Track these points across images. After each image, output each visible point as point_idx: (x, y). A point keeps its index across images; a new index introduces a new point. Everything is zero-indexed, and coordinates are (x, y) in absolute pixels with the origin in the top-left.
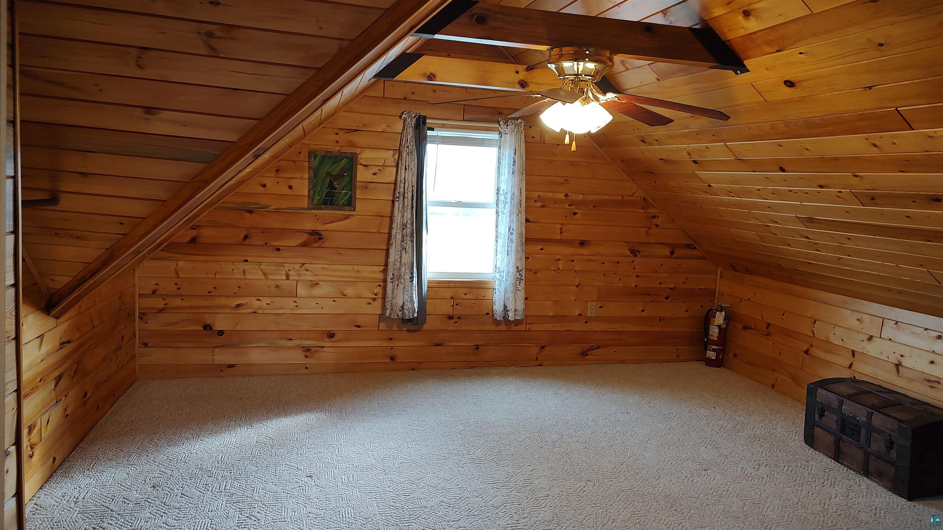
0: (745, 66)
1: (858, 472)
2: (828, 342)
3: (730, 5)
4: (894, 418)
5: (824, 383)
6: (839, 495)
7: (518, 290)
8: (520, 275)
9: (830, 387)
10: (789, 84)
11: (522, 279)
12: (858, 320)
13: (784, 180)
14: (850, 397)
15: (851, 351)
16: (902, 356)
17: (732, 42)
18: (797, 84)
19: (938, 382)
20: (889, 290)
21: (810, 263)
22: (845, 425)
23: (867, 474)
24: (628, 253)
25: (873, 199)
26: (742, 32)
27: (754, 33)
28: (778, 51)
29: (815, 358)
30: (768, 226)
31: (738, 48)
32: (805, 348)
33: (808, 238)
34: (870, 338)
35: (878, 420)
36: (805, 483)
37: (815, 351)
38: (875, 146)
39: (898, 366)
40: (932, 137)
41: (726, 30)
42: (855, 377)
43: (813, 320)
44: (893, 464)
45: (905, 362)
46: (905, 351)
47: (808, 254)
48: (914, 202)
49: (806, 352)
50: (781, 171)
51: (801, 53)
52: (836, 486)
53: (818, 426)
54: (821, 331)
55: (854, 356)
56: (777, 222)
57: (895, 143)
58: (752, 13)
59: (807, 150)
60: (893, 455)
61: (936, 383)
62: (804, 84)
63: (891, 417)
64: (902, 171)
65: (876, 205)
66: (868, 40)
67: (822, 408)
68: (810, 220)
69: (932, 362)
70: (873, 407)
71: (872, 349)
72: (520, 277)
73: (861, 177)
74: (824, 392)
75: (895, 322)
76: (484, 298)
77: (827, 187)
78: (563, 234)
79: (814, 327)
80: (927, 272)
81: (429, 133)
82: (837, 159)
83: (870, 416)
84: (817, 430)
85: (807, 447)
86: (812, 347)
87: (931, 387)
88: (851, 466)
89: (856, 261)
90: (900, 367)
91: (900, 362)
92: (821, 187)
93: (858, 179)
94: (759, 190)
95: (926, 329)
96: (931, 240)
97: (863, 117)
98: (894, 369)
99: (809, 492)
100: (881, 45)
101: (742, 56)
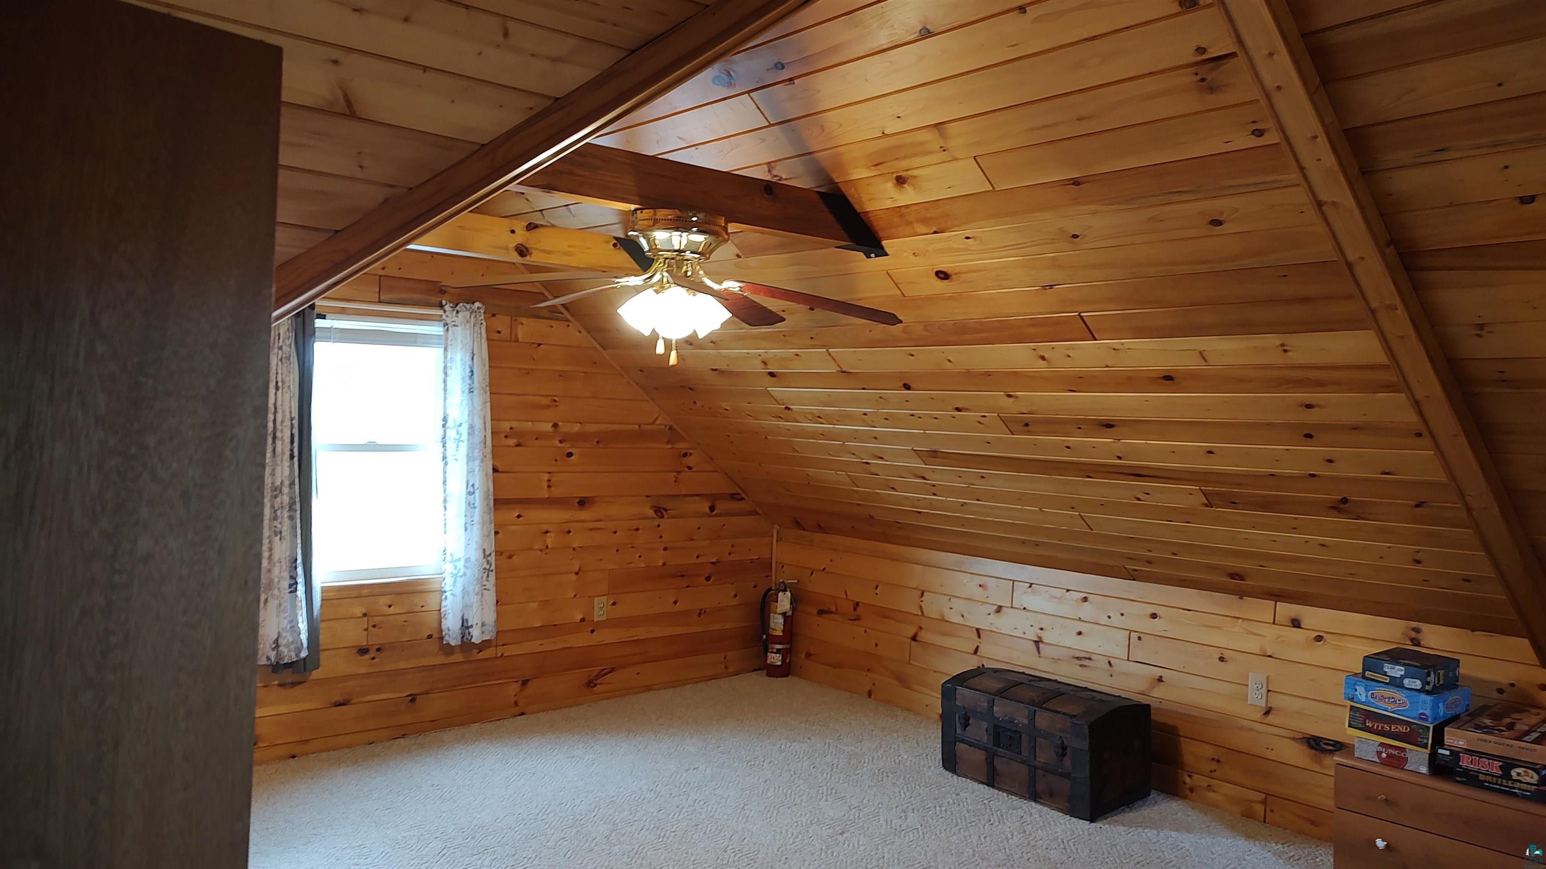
0: (882, 248)
1: (1022, 797)
2: (943, 620)
3: (879, 167)
4: (1064, 714)
5: (961, 679)
6: (1015, 833)
7: (485, 589)
8: (488, 562)
9: (972, 682)
10: (942, 276)
11: (491, 569)
12: (980, 586)
13: (907, 401)
14: (1001, 693)
15: (974, 629)
16: (1042, 629)
17: (870, 215)
18: (954, 277)
19: (1090, 659)
20: (1023, 542)
21: (919, 512)
22: (999, 733)
23: (1035, 797)
24: (651, 513)
25: (1027, 425)
26: (888, 204)
27: (907, 206)
28: (935, 232)
29: (926, 645)
30: (868, 463)
31: (878, 224)
32: (911, 634)
33: (924, 478)
34: (999, 609)
35: (1043, 720)
36: (969, 825)
37: (924, 636)
38: (1043, 358)
39: (1037, 643)
40: (1117, 350)
41: (865, 198)
42: (983, 665)
43: (920, 593)
44: (1067, 776)
45: (1047, 637)
46: (1045, 622)
47: (918, 500)
48: (1080, 428)
49: (914, 638)
50: (904, 389)
51: (968, 238)
52: (1006, 821)
53: (963, 741)
54: (933, 605)
55: (979, 636)
56: (881, 458)
57: (1069, 356)
58: (909, 180)
59: (949, 361)
60: (1067, 762)
61: (1087, 660)
62: (963, 276)
63: (1059, 712)
64: (1071, 391)
65: (1029, 433)
66: (1059, 229)
67: (966, 713)
68: (934, 454)
69: (1080, 633)
70: (1032, 703)
71: (1005, 624)
72: (488, 567)
73: (1016, 397)
74: (967, 691)
75: (1029, 585)
76: (423, 609)
77: (967, 410)
78: (552, 489)
79: (922, 601)
80: (1079, 517)
81: (319, 323)
82: (988, 374)
83: (1032, 718)
84: (961, 747)
85: (948, 775)
86: (922, 630)
87: (1081, 666)
88: (1012, 790)
89: (985, 506)
90: (1041, 645)
91: (1040, 638)
92: (958, 410)
93: (1012, 400)
94: (865, 414)
95: (1068, 590)
96: (1091, 475)
97: (1035, 323)
98: (1033, 647)
99: (980, 837)
100: (1075, 236)
101: (881, 234)
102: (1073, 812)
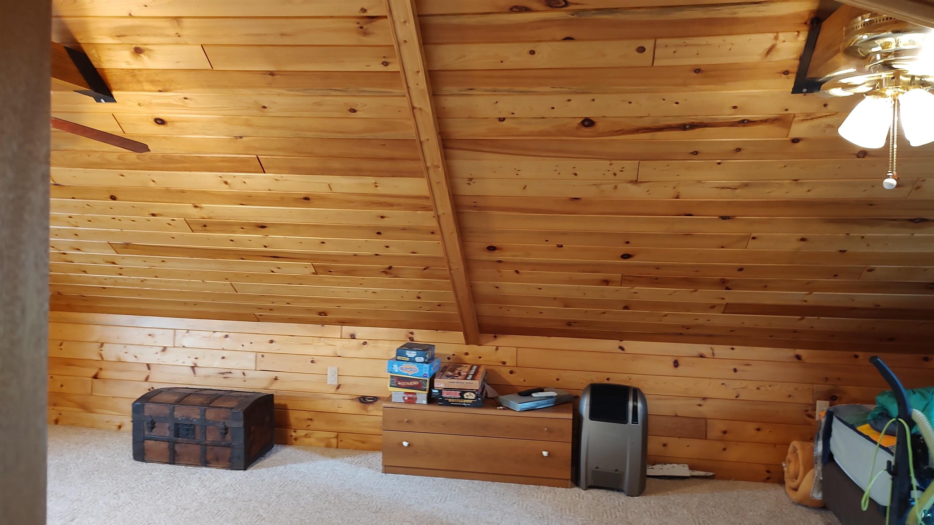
0: (112, 96)
1: (197, 465)
2: (120, 361)
3: (121, 38)
4: (226, 408)
5: (146, 398)
6: (200, 488)
9: (155, 399)
10: (159, 122)
12: (150, 335)
13: (111, 208)
14: (179, 402)
15: (145, 365)
16: (196, 358)
17: (106, 71)
18: (169, 124)
19: (230, 373)
20: (186, 303)
21: (104, 288)
22: (178, 428)
23: (205, 463)
25: (205, 226)
26: (124, 66)
27: (140, 70)
28: (160, 91)
29: (105, 380)
30: (64, 254)
31: (112, 79)
32: (93, 374)
33: (114, 263)
34: (164, 349)
35: (211, 415)
36: (167, 491)
37: (103, 374)
38: (226, 183)
39: (193, 368)
40: (278, 180)
41: (104, 58)
42: (153, 388)
43: (99, 344)
44: (229, 446)
45: (199, 363)
46: (198, 353)
47: (105, 279)
48: (242, 228)
49: (95, 377)
50: (111, 200)
51: (185, 98)
52: (190, 483)
53: (150, 439)
54: (110, 353)
55: (149, 369)
56: (79, 250)
57: (245, 182)
58: (145, 52)
59: (153, 181)
60: (228, 437)
61: (229, 374)
62: (177, 124)
63: (222, 407)
64: (242, 204)
65: (206, 231)
66: (255, 101)
67: (152, 421)
68: (127, 246)
69: (223, 358)
70: (202, 405)
71: (168, 358)
73: (201, 208)
74: (152, 406)
75: (186, 331)
77: (160, 215)
79: (101, 350)
80: (230, 284)
82: (183, 192)
83: (203, 414)
84: (149, 443)
85: (139, 463)
86: (102, 370)
87: (225, 378)
88: (189, 463)
89: (161, 281)
90: (196, 368)
91: (195, 364)
92: (153, 215)
93: (198, 209)
94: (70, 217)
95: (214, 332)
96: (243, 258)
97: (224, 160)
98: (190, 370)
99: (177, 497)
100: (264, 107)
101: (113, 86)
102: (232, 467)
